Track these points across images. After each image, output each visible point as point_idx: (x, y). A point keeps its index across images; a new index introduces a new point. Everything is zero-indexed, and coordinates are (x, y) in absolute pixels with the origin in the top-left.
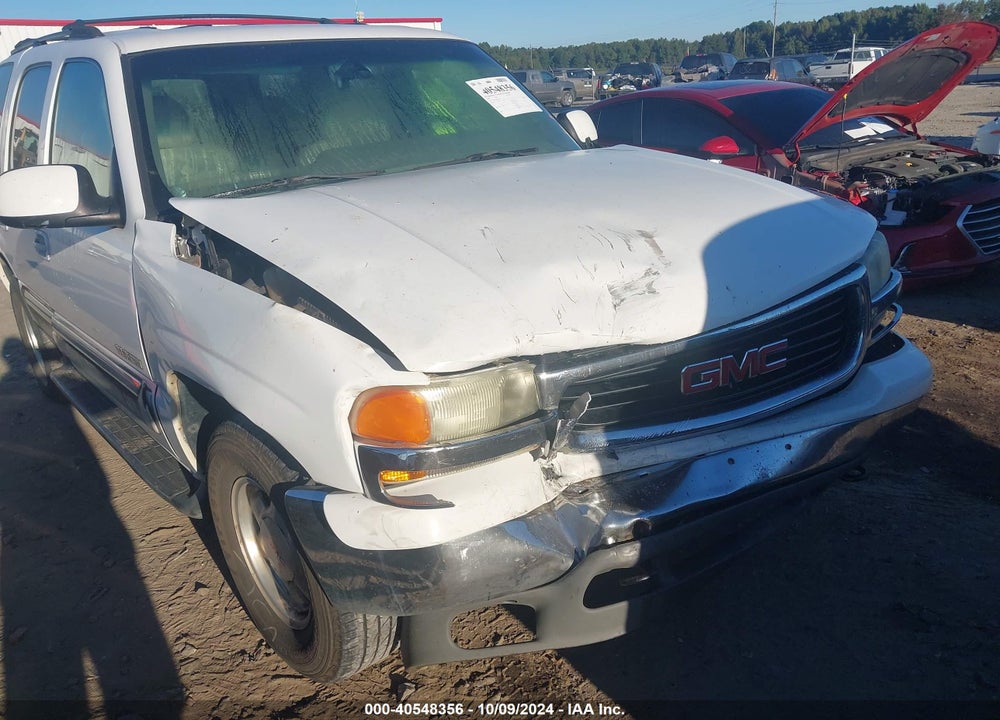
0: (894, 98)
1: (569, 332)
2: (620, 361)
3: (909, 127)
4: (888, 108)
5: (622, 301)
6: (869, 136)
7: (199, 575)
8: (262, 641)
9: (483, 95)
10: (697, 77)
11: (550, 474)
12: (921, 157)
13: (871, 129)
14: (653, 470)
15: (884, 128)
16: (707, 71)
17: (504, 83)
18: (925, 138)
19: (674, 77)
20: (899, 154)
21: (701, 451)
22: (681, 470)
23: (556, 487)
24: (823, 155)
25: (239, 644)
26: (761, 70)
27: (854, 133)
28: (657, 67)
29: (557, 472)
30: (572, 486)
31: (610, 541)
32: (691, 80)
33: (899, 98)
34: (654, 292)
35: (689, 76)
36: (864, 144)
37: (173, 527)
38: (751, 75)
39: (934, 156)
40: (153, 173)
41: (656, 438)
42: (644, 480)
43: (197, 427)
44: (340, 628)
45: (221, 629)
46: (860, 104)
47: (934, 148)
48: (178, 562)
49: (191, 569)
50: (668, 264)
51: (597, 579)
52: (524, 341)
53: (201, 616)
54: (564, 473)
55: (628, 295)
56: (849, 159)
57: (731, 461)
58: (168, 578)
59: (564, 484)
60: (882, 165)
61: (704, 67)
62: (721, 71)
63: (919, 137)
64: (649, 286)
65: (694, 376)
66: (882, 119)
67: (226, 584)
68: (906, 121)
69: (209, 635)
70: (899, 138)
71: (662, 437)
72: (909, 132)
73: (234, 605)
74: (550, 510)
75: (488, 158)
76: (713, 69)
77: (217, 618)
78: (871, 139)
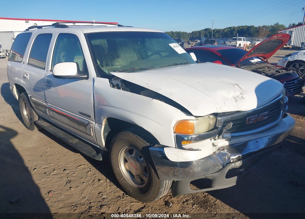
0: (263, 52)
1: (228, 107)
2: (236, 115)
3: (265, 60)
4: (261, 55)
5: (237, 100)
6: (256, 62)
7: (98, 177)
8: (124, 194)
9: (173, 48)
10: (194, 43)
11: (213, 145)
12: (270, 68)
13: (256, 60)
14: (239, 144)
15: (259, 60)
16: (197, 41)
17: (177, 45)
18: (270, 63)
19: (188, 43)
20: (264, 67)
21: (250, 139)
22: (245, 144)
23: (216, 148)
24: (245, 67)
25: (117, 194)
26: (212, 42)
27: (252, 61)
28: (182, 40)
29: (215, 144)
30: (220, 148)
31: (232, 161)
32: (192, 44)
33: (264, 52)
34: (243, 98)
35: (192, 43)
36: (255, 64)
37: (84, 165)
38: (210, 43)
39: (273, 68)
40: (97, 65)
41: (240, 136)
42: (237, 146)
43: (107, 134)
44: (160, 185)
45: (111, 191)
46: (255, 53)
47: (273, 66)
48: (90, 174)
49: (95, 176)
50: (245, 92)
51: (229, 171)
52: (218, 109)
53: (103, 187)
54: (217, 145)
55: (237, 99)
56: (252, 68)
57: (257, 142)
58: (88, 178)
59: (218, 147)
60: (261, 70)
61: (196, 40)
62: (201, 41)
63: (268, 63)
64: (242, 97)
65: (249, 120)
66: (258, 58)
67: (107, 179)
68: (265, 58)
69: (108, 192)
70: (264, 63)
71: (241, 136)
72: (265, 61)
73: (112, 185)
74: (215, 154)
75: (178, 65)
76: (199, 41)
77: (108, 188)
78: (257, 63)
